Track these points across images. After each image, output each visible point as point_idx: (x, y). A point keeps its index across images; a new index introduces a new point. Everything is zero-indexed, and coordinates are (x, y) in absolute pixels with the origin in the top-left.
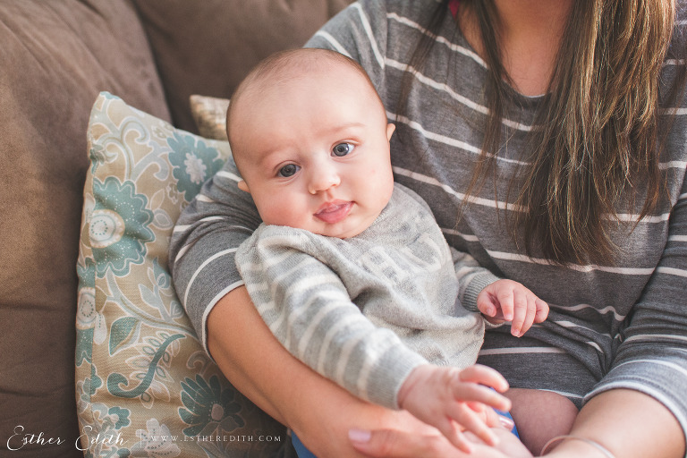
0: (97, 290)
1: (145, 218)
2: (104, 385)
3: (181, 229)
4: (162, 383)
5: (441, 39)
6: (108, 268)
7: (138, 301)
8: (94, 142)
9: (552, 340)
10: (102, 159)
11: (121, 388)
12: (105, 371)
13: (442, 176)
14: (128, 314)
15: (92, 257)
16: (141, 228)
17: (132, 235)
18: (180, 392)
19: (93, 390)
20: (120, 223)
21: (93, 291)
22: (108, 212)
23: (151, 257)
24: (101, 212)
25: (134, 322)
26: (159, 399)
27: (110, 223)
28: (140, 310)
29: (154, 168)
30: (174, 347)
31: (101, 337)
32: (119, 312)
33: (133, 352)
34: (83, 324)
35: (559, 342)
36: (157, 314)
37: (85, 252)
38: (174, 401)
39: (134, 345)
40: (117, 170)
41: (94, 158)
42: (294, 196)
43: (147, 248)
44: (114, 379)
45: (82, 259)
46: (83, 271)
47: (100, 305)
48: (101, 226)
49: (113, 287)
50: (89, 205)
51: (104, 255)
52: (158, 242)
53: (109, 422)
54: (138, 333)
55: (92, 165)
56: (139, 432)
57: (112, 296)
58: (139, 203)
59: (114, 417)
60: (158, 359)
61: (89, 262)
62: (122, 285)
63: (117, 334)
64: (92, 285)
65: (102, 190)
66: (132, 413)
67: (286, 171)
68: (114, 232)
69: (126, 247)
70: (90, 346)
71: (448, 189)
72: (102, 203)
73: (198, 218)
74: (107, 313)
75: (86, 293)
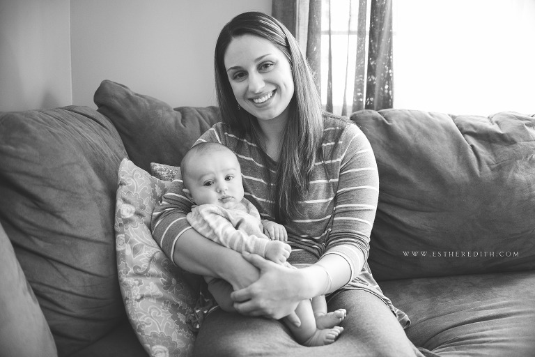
0: (125, 235)
1: (143, 207)
2: (131, 270)
3: (156, 214)
4: (154, 269)
5: (245, 140)
6: (130, 226)
7: (143, 238)
8: (122, 177)
9: (300, 246)
10: (125, 184)
11: (139, 271)
12: (132, 264)
13: (252, 192)
14: (140, 243)
15: (122, 222)
16: (141, 212)
17: (138, 214)
18: (161, 273)
19: (127, 273)
20: (133, 209)
21: (124, 235)
22: (128, 205)
23: (145, 223)
24: (125, 205)
25: (142, 245)
26: (153, 275)
27: (129, 209)
28: (144, 241)
29: (145, 189)
30: (157, 256)
31: (129, 252)
32: (136, 242)
33: (143, 257)
34: (119, 248)
35: (303, 246)
36: (150, 243)
37: (118, 221)
38: (159, 276)
39: (143, 254)
40: (132, 188)
41: (121, 184)
42: (211, 192)
43: (143, 219)
44: (135, 268)
45: (117, 224)
46: (118, 229)
47: (127, 240)
48: (125, 210)
49: (132, 232)
50: (119, 203)
51: (127, 221)
52: (147, 218)
53: (135, 284)
54: (144, 249)
55: (120, 187)
56: (147, 287)
57: (132, 236)
58: (141, 202)
59: (137, 282)
60: (152, 259)
61: (120, 225)
62: (136, 232)
63: (135, 250)
64: (123, 233)
65: (126, 196)
66: (143, 280)
67: (208, 184)
68: (131, 212)
69: (136, 218)
70: (124, 256)
71: (254, 196)
72: (125, 201)
73: (163, 209)
74: (130, 243)
75: (120, 237)
